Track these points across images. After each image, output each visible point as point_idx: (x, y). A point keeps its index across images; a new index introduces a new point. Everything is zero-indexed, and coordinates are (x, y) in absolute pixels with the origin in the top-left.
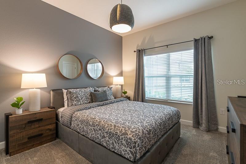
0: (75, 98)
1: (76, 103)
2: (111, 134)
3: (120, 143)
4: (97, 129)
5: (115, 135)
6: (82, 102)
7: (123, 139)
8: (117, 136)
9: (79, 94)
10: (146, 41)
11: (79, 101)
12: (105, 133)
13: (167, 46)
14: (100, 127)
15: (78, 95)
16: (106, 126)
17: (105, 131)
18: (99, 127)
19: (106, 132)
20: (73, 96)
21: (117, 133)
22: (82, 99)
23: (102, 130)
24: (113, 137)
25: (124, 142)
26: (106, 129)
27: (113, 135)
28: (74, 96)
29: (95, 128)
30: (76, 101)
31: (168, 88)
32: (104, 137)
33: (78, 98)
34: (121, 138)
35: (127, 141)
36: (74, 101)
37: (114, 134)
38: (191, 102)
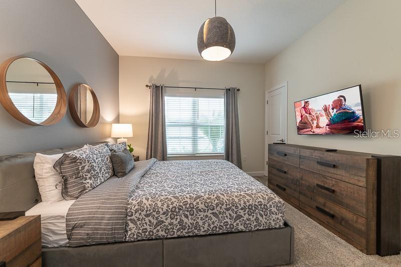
0: (88, 171)
1: (92, 182)
2: (252, 206)
3: (268, 213)
4: (221, 210)
5: (259, 206)
6: (102, 177)
7: (272, 207)
8: (263, 206)
9: (95, 161)
10: (166, 75)
11: (95, 177)
12: (240, 211)
13: (196, 88)
14: (226, 205)
15: (94, 164)
16: (237, 201)
17: (240, 208)
18: (224, 206)
19: (242, 209)
20: (83, 168)
21: (261, 202)
22: (100, 171)
23: (234, 208)
24: (257, 211)
25: (274, 209)
26: (240, 204)
27: (255, 208)
28: (86, 168)
29: (215, 211)
30: (90, 178)
31: (195, 139)
32: (239, 217)
33: (94, 170)
34: (269, 207)
35: (277, 206)
36: (86, 179)
37: (257, 206)
38: (222, 153)
